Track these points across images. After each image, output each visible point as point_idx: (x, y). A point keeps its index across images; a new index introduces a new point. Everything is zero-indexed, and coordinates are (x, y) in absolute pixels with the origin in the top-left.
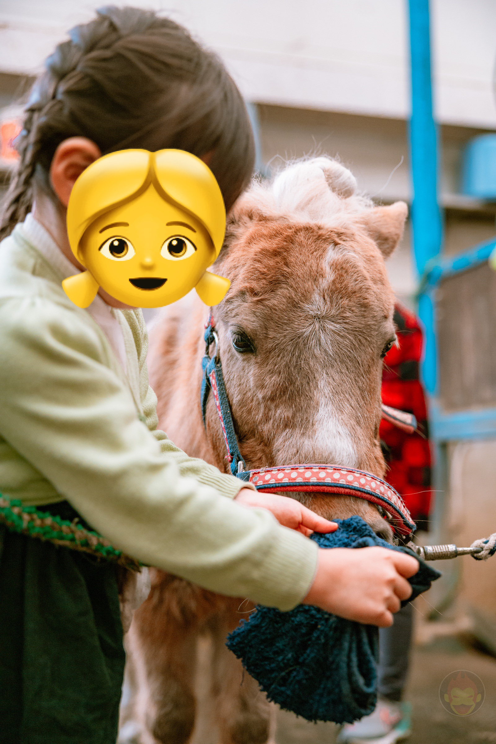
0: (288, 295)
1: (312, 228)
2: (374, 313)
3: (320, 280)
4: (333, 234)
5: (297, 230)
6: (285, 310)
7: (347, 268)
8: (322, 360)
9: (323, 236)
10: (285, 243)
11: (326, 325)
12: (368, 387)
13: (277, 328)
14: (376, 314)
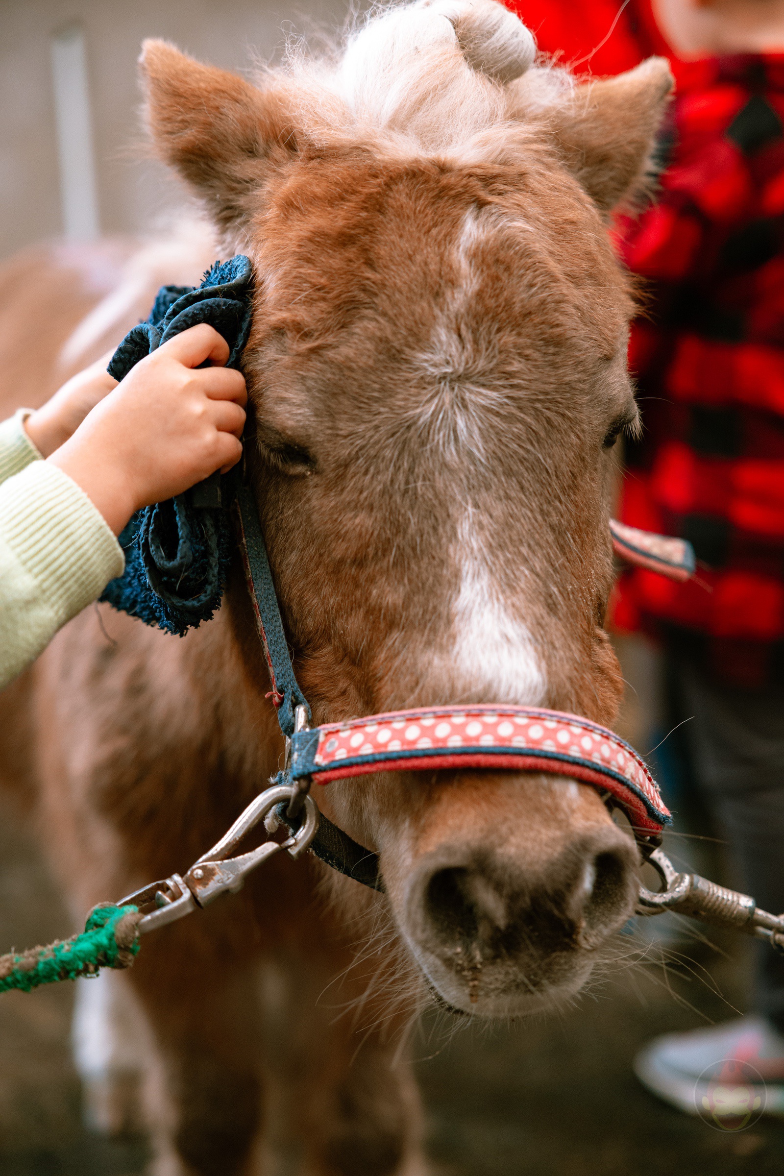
0: (378, 333)
1: (423, 173)
2: (577, 354)
3: (448, 294)
4: (474, 182)
5: (391, 178)
6: (373, 370)
7: (508, 260)
8: (462, 476)
9: (452, 189)
10: (364, 214)
11: (467, 396)
12: (573, 522)
13: (356, 412)
14: (583, 358)
